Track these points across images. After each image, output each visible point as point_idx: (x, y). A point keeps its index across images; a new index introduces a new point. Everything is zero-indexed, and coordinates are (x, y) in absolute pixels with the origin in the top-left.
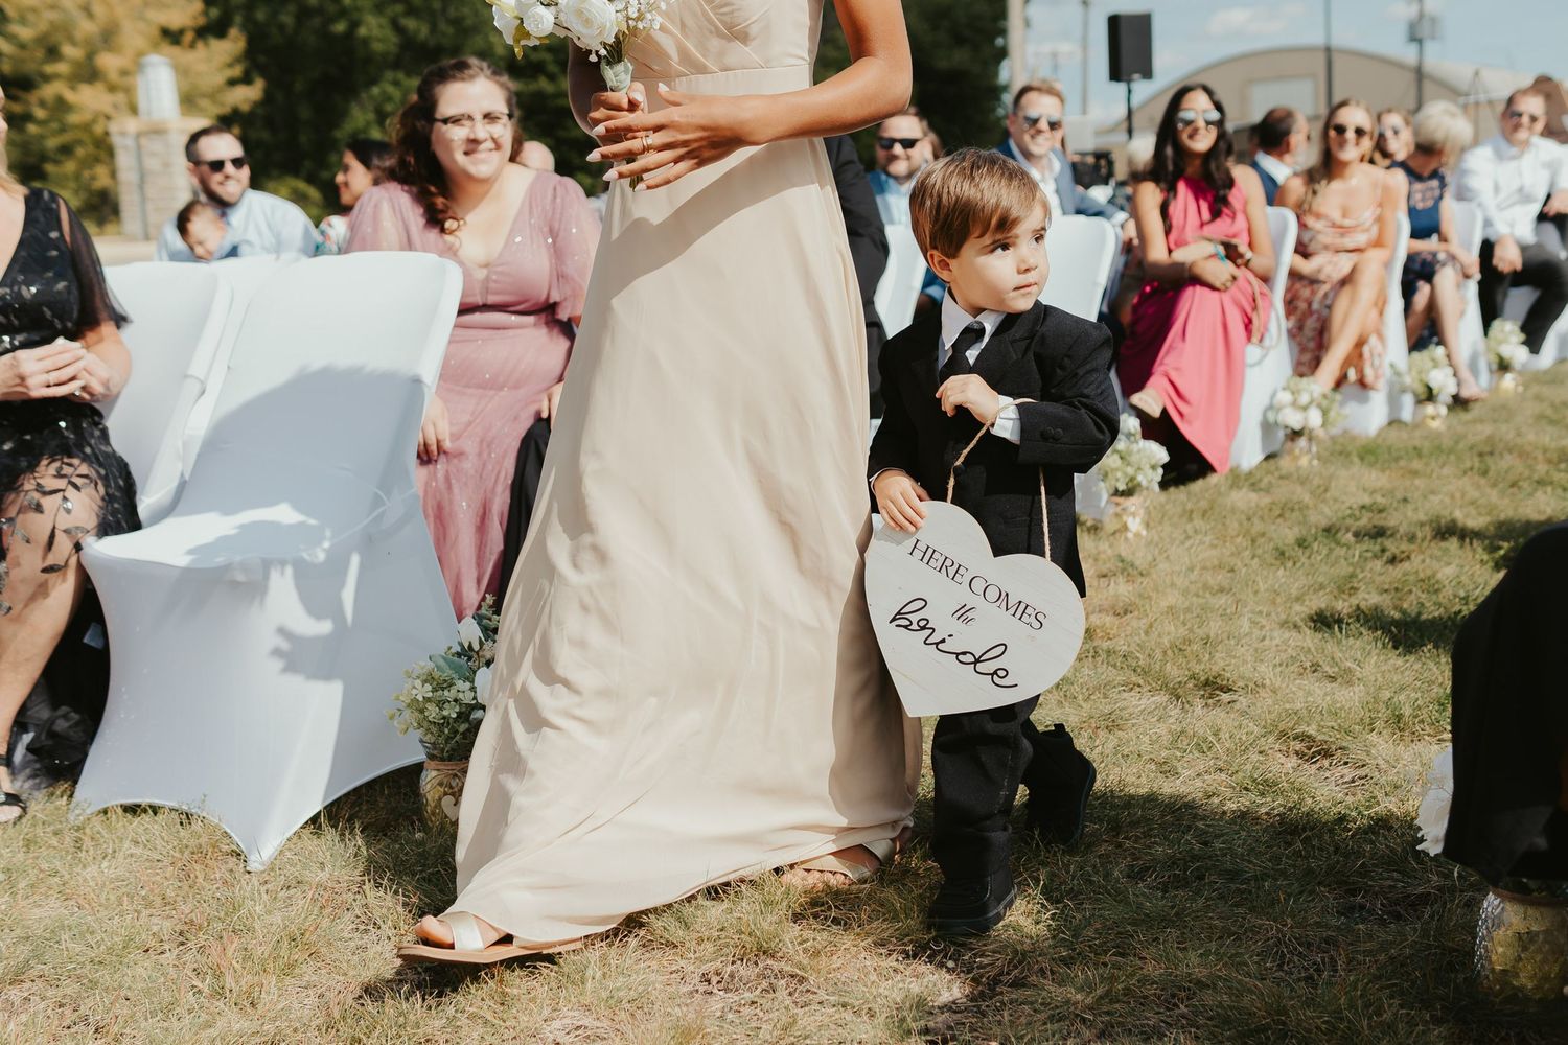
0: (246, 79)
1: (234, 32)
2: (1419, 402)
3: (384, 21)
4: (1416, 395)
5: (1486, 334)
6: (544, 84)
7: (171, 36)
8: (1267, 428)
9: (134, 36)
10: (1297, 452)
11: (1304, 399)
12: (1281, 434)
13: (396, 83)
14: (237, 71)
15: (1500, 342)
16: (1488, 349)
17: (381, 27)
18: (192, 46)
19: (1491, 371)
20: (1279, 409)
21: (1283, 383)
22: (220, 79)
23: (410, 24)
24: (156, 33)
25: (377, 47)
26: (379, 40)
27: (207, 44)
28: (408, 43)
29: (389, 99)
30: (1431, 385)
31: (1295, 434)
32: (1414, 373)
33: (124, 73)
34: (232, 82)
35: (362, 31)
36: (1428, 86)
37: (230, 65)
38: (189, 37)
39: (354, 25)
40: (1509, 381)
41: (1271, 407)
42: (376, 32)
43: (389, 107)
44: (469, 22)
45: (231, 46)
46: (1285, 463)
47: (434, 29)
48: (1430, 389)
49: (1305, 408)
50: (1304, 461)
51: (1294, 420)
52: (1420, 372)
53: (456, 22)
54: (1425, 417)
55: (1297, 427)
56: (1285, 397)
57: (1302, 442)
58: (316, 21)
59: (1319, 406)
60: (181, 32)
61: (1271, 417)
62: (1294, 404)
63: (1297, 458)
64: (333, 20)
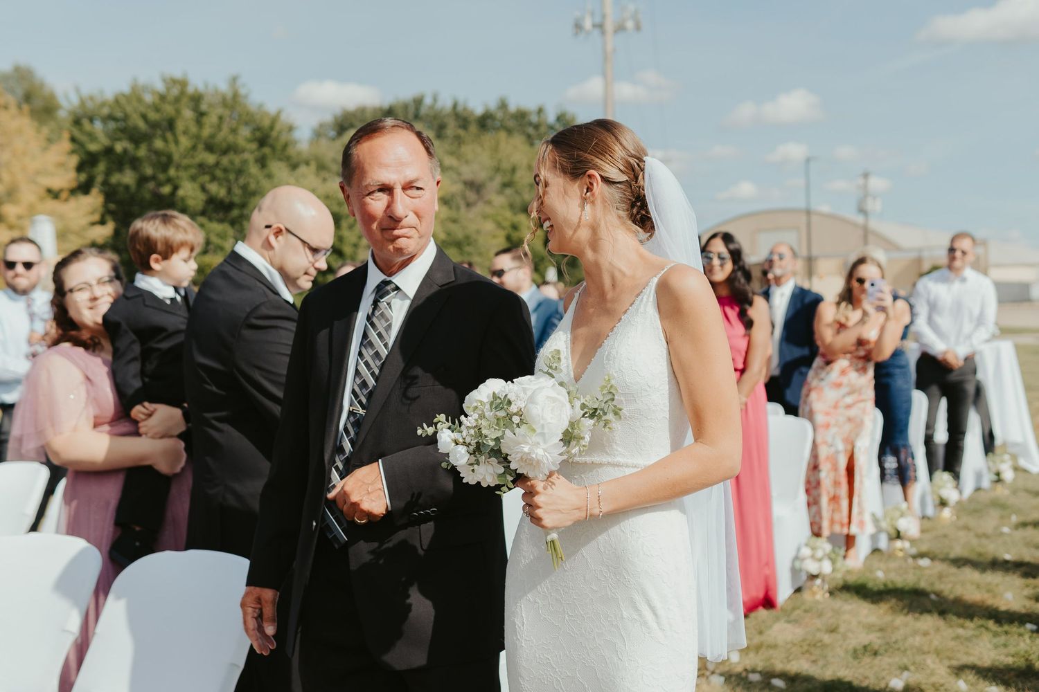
0: (102, 222)
1: (95, 191)
2: (891, 539)
3: (196, 186)
4: (889, 535)
5: (931, 480)
7: (54, 194)
8: (795, 572)
9: (28, 195)
10: (815, 588)
11: (820, 554)
12: (804, 577)
14: (97, 217)
15: (940, 487)
16: (933, 492)
17: (193, 189)
18: (66, 200)
19: (935, 506)
20: (803, 560)
21: (804, 540)
22: (85, 221)
23: (213, 188)
24: (42, 192)
26: (194, 199)
27: (76, 199)
28: (211, 200)
30: (899, 529)
31: (813, 577)
32: (888, 520)
33: (20, 217)
34: (93, 224)
35: (181, 193)
36: (871, 238)
37: (92, 213)
38: (64, 195)
39: (176, 188)
40: (947, 513)
41: (796, 558)
42: (190, 193)
44: (253, 187)
45: (94, 200)
46: (806, 595)
47: (229, 191)
48: (898, 532)
49: (820, 560)
50: (818, 597)
51: (812, 567)
52: (892, 519)
53: (244, 188)
54: (894, 550)
55: (815, 573)
56: (806, 552)
57: (818, 581)
58: (152, 185)
59: (830, 559)
60: (61, 190)
61: (797, 564)
62: (813, 557)
63: (814, 594)
64: (160, 184)
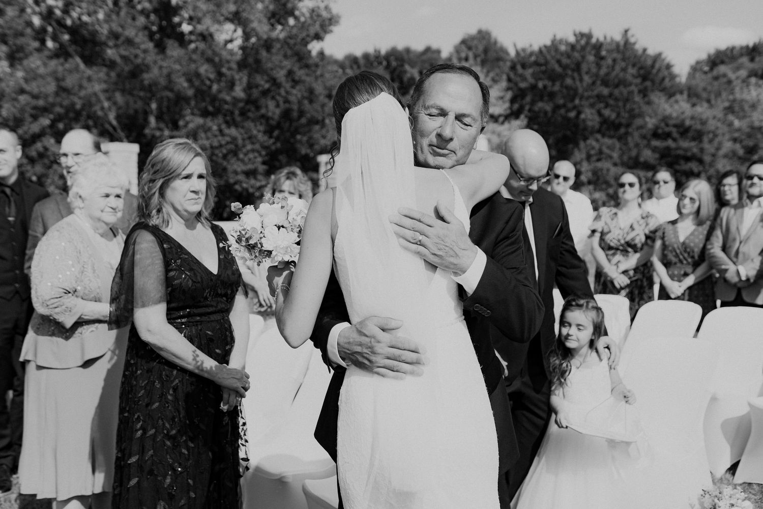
1: (522, 116)
3: (594, 111)
6: (670, 143)
7: (495, 119)
13: (597, 140)
17: (592, 114)
18: (503, 123)
23: (607, 112)
25: (590, 123)
26: (591, 120)
27: (509, 122)
28: (605, 121)
29: (593, 148)
35: (583, 116)
38: (501, 119)
39: (579, 113)
42: (589, 117)
43: (592, 152)
44: (637, 111)
47: (619, 115)
53: (630, 112)
58: (562, 111)
60: (499, 116)
64: (568, 111)
